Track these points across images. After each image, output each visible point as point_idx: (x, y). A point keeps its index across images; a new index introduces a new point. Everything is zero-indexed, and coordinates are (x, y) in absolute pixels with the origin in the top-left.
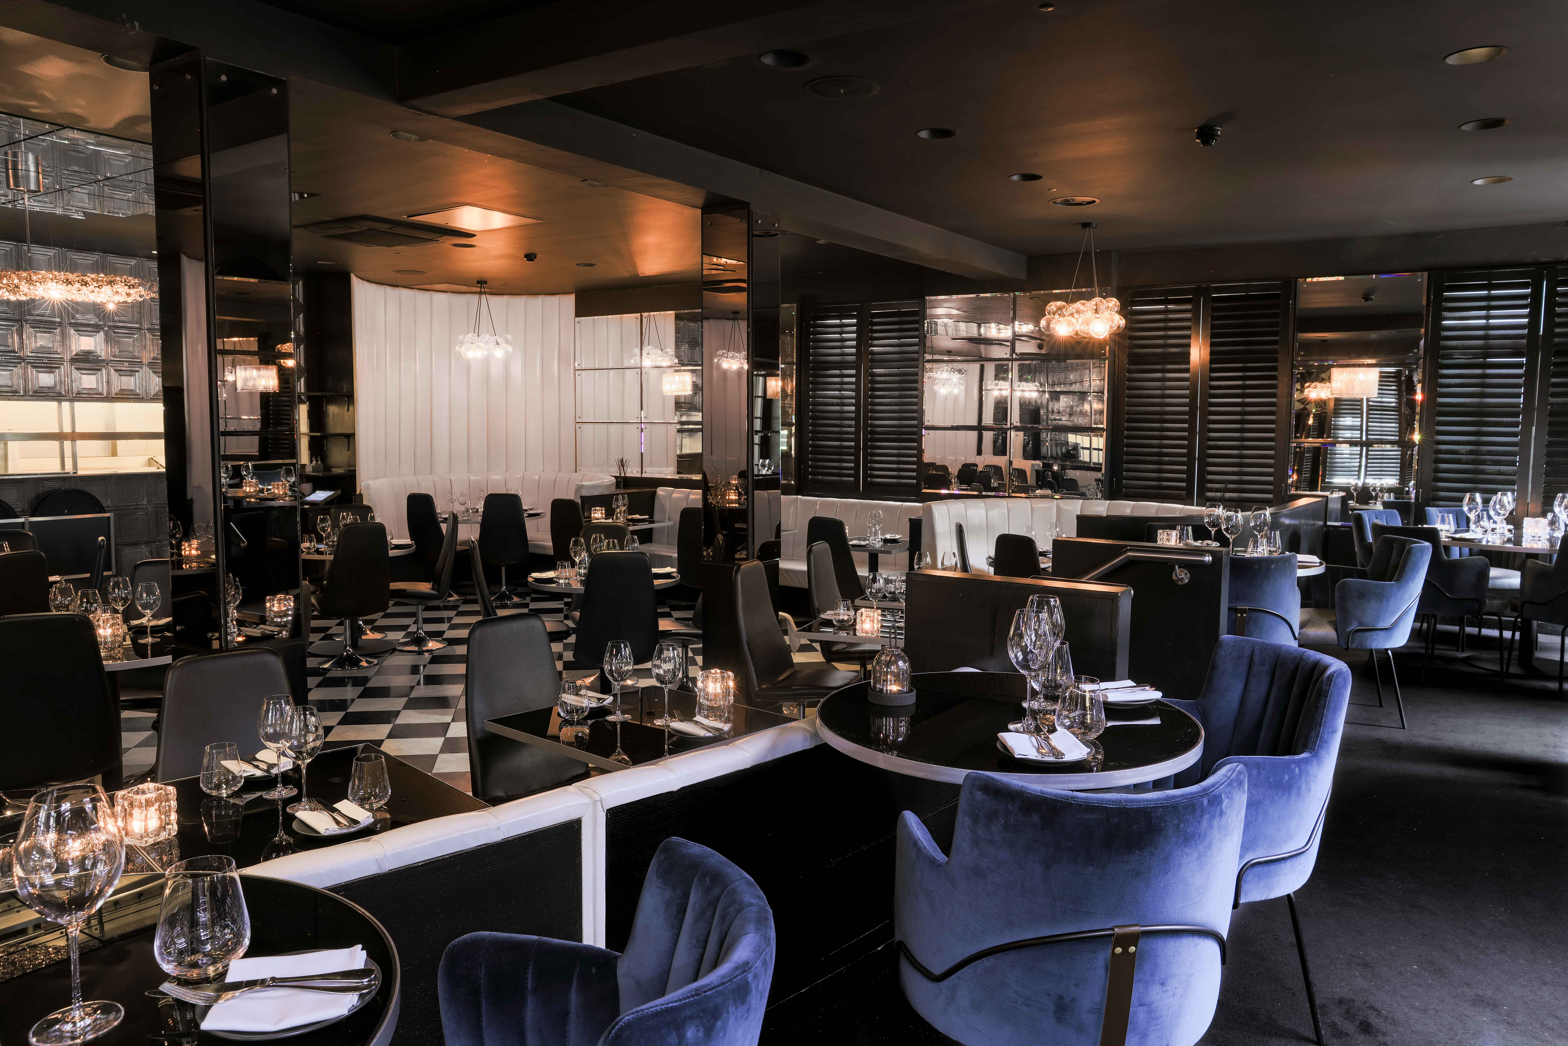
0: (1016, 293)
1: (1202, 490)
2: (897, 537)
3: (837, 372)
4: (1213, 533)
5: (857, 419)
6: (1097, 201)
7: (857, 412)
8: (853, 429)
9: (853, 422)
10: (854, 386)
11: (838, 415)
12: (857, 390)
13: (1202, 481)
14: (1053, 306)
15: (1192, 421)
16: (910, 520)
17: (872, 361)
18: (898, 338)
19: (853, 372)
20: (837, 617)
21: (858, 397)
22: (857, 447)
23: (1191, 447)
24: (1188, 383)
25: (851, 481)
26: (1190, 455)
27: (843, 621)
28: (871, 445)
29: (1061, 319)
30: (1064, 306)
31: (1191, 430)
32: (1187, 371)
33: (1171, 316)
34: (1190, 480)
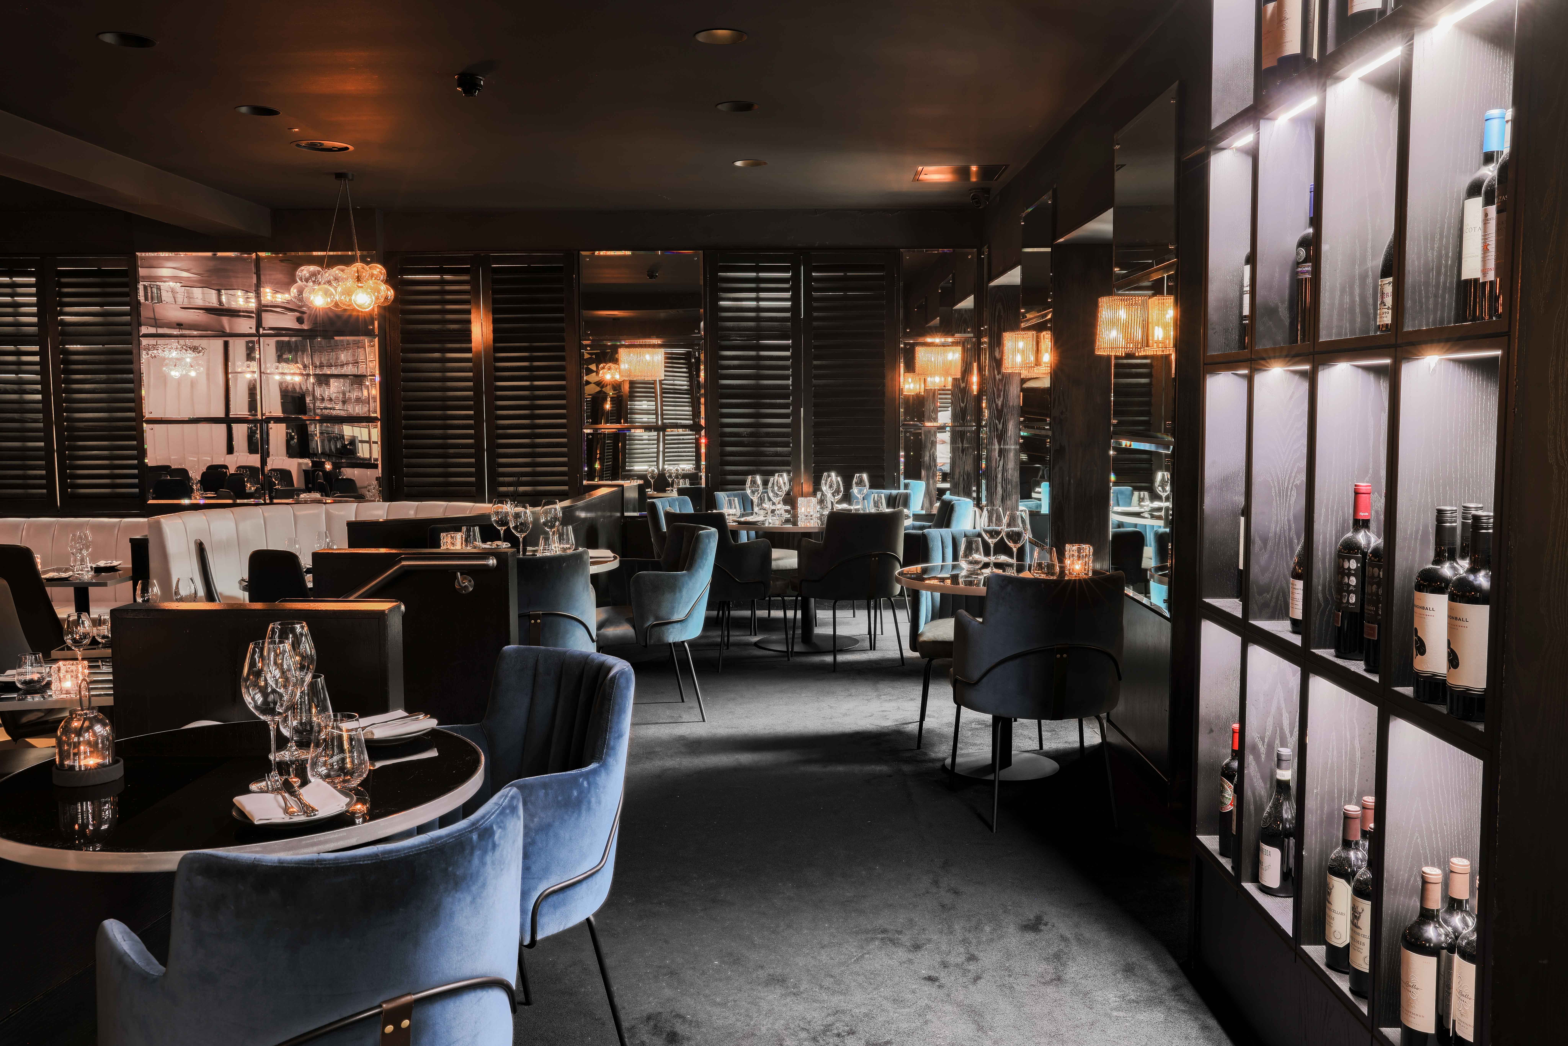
0: (260, 254)
1: (494, 484)
2: (115, 563)
3: (11, 348)
4: (502, 532)
5: (46, 410)
6: (351, 148)
7: (46, 401)
8: (41, 425)
9: (41, 416)
10: (38, 368)
11: (16, 406)
12: (44, 372)
13: (493, 475)
14: (305, 271)
15: (477, 408)
16: (131, 540)
17: (63, 333)
18: (101, 305)
19: (36, 348)
20: (22, 678)
21: (44, 382)
22: (49, 448)
23: (478, 437)
24: (470, 364)
25: (42, 494)
26: (478, 446)
27: (31, 681)
28: (69, 445)
29: (316, 287)
30: (319, 272)
31: (477, 417)
32: (469, 350)
33: (448, 288)
34: (479, 474)
